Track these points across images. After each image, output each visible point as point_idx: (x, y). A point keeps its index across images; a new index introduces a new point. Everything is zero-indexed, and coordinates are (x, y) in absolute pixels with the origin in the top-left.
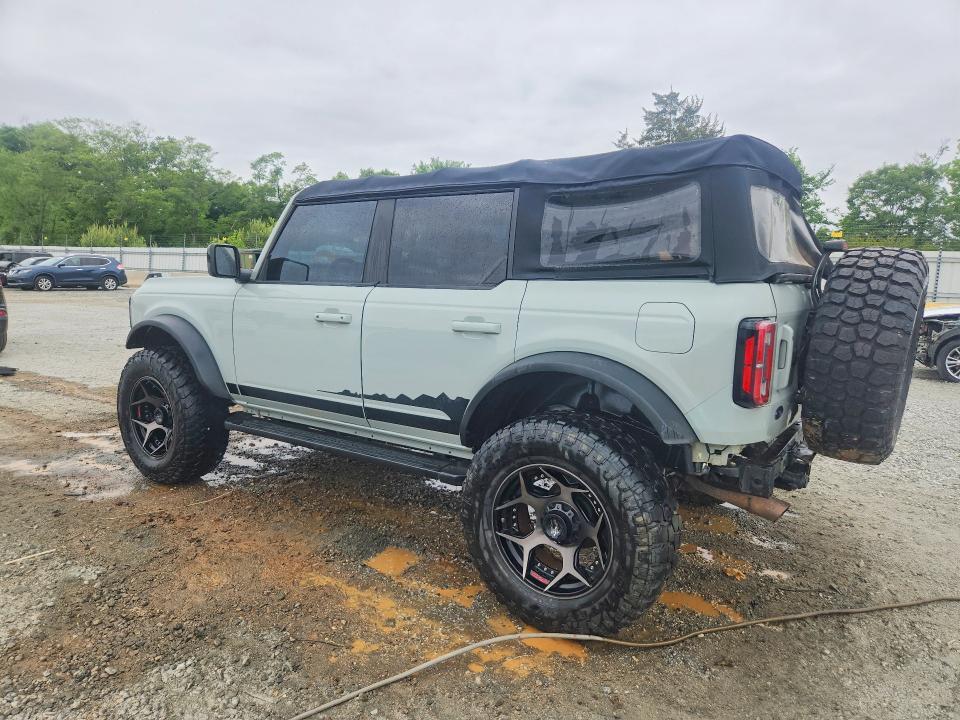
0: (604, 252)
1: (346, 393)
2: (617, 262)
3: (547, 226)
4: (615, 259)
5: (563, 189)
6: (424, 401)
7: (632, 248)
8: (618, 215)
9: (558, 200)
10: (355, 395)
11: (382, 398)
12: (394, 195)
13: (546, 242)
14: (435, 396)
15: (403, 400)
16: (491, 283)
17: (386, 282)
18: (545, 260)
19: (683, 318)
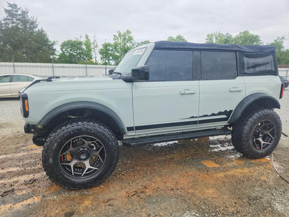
0: (258, 69)
1: (192, 117)
2: (261, 71)
3: (245, 62)
4: (260, 71)
5: (248, 53)
6: (220, 113)
7: (263, 68)
8: (259, 60)
9: (247, 56)
10: (196, 117)
11: (207, 116)
12: (200, 50)
13: (246, 66)
14: (223, 111)
15: (213, 115)
16: (234, 78)
17: (200, 79)
18: (246, 71)
19: (274, 83)
